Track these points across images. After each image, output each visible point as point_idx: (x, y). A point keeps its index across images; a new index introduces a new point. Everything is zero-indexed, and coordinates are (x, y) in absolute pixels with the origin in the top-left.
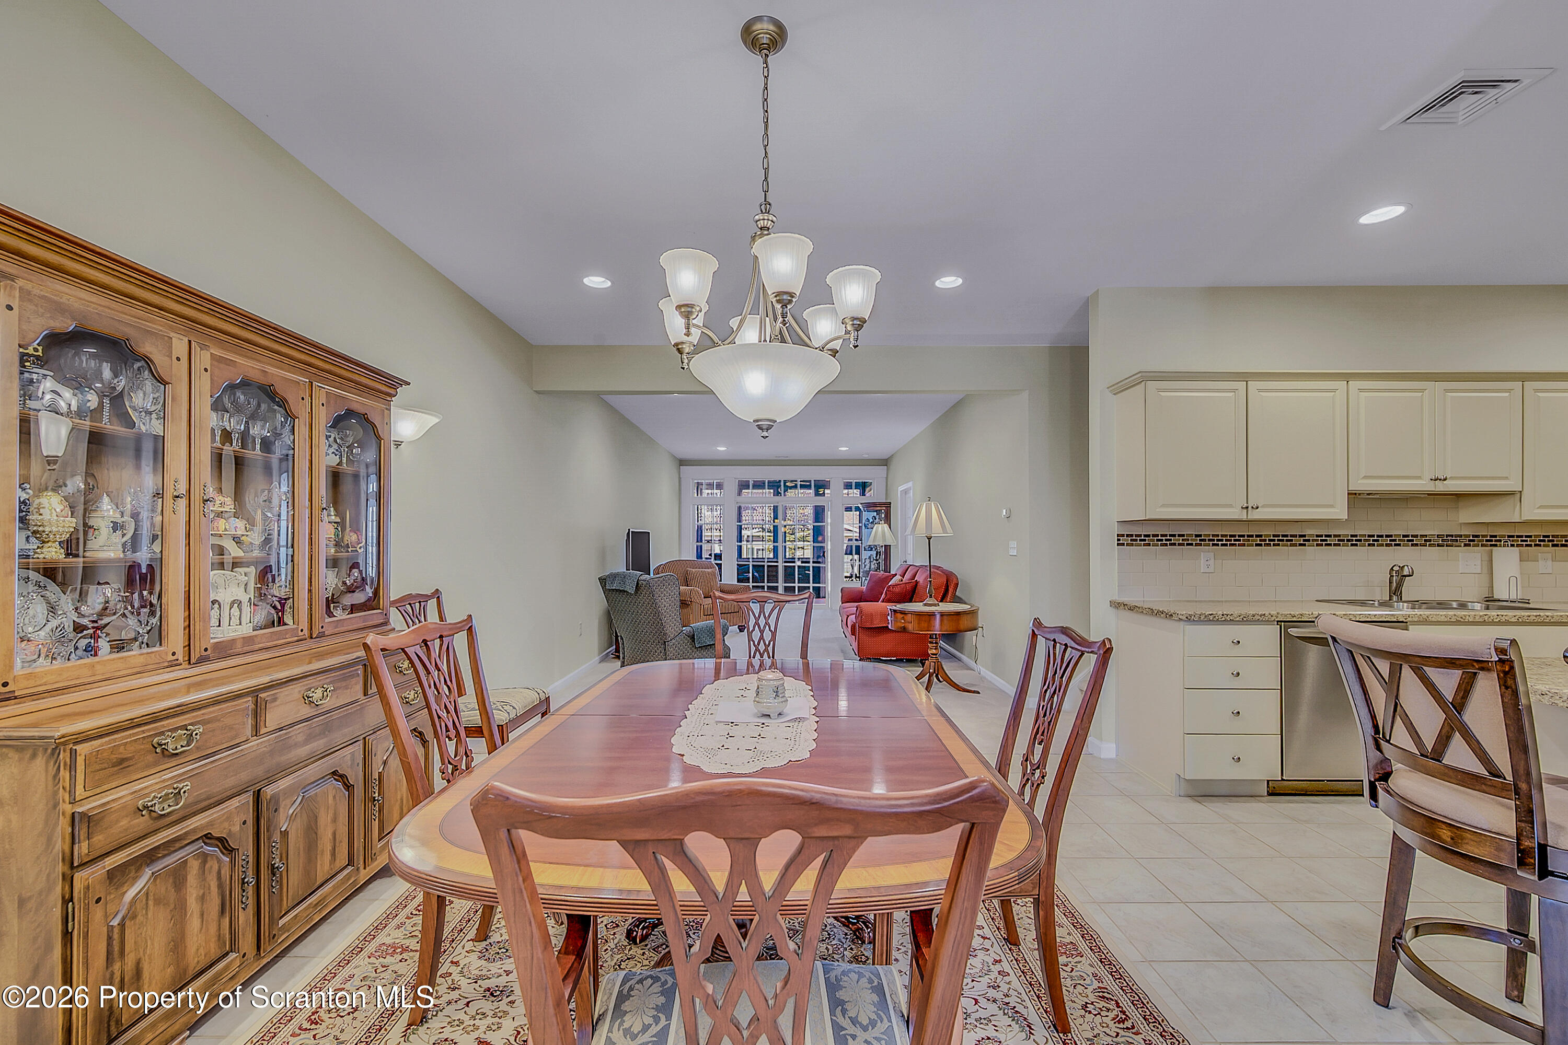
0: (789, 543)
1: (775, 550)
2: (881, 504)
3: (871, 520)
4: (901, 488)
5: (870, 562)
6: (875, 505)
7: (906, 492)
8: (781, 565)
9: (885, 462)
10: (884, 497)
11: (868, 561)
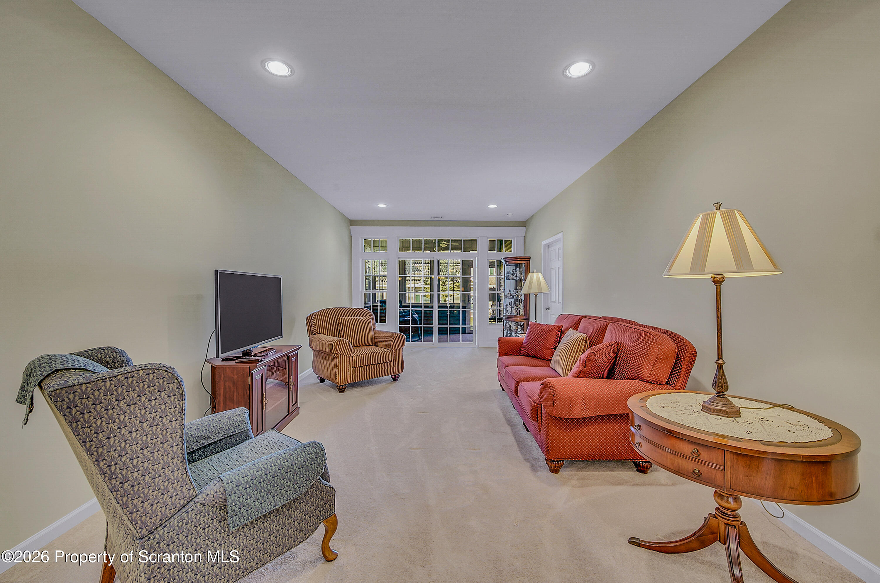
0: (441, 292)
1: (432, 297)
2: (521, 258)
3: (512, 273)
4: (544, 243)
5: (511, 308)
6: (516, 258)
7: (548, 246)
8: (435, 310)
9: (524, 224)
10: (523, 252)
11: (509, 307)
